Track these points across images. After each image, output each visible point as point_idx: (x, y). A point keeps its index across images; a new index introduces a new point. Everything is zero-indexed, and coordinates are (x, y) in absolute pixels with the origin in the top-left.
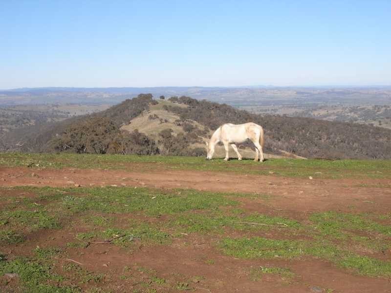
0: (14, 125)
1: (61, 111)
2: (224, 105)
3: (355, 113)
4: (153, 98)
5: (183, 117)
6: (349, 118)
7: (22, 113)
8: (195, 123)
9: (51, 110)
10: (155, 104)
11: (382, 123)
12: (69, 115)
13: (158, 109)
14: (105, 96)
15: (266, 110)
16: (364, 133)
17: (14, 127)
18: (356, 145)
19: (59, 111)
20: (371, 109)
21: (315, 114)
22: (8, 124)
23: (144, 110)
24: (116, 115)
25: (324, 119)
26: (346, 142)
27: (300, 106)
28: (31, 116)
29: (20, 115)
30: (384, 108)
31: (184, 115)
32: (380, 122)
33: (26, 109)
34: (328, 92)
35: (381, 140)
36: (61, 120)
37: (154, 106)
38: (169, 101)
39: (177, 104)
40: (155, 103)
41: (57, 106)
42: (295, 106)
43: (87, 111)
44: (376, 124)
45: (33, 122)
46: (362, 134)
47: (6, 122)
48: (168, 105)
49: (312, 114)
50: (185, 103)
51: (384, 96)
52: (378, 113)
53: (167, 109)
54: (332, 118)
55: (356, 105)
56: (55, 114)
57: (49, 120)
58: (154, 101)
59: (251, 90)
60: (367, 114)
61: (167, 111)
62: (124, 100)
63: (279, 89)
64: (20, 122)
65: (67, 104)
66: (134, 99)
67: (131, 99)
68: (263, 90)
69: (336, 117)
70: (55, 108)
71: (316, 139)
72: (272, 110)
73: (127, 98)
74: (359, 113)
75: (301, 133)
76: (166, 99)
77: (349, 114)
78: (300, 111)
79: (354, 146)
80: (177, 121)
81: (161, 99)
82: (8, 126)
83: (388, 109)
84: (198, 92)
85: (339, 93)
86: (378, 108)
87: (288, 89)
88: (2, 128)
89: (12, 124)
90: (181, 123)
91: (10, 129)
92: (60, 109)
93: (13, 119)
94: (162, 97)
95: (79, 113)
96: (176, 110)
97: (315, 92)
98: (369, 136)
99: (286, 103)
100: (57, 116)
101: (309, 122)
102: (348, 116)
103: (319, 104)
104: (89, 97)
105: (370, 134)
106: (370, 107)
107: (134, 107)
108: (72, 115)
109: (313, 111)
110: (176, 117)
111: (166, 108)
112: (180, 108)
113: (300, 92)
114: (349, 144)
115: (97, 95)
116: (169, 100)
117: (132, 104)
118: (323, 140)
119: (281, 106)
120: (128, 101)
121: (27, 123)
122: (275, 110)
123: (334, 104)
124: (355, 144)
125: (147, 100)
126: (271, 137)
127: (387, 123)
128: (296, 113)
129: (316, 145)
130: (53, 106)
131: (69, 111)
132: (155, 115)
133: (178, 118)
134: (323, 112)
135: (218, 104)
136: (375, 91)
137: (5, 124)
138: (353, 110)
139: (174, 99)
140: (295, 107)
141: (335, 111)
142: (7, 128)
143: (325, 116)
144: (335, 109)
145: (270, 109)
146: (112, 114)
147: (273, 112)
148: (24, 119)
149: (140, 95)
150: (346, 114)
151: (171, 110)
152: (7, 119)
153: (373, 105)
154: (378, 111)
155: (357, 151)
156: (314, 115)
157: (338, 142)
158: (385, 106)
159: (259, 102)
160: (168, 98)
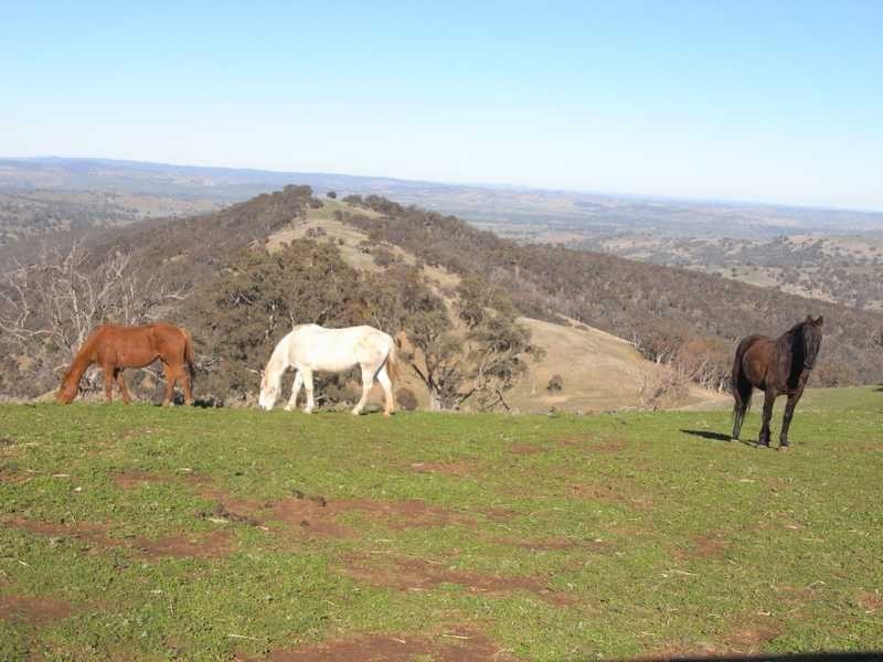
0: (29, 228)
1: (121, 206)
2: (452, 218)
3: (687, 250)
4: (313, 196)
5: (375, 237)
6: (673, 258)
7: (45, 205)
8: (397, 250)
9: (101, 203)
10: (317, 207)
11: (738, 273)
12: (136, 215)
13: (324, 217)
14: (207, 183)
15: (516, 233)
16: (712, 290)
17: (28, 231)
18: (697, 313)
19: (117, 207)
20: (717, 244)
21: (611, 246)
22: (18, 225)
23: (295, 216)
24: (239, 222)
25: (628, 257)
26: (679, 306)
27: (581, 230)
28: (61, 211)
29: (43, 209)
30: (741, 245)
31: (375, 232)
32: (734, 270)
33: (52, 198)
34: (636, 207)
35: (744, 307)
36: (121, 224)
37: (315, 210)
38: (346, 204)
39: (359, 210)
40: (317, 204)
41: (114, 196)
42: (571, 227)
43: (172, 209)
44: (726, 274)
45: (66, 224)
46: (710, 293)
47: (14, 222)
48: (343, 211)
49: (604, 246)
50: (376, 210)
51: (741, 222)
52: (730, 252)
53: (340, 219)
54: (643, 256)
55: (688, 236)
56: (109, 211)
57: (98, 223)
58: (317, 201)
59: (490, 193)
60: (709, 254)
61: (340, 223)
62: (256, 195)
63: (542, 194)
64: (42, 223)
65: (134, 195)
66: (276, 194)
67: (270, 193)
68: (513, 194)
69: (649, 254)
70: (110, 200)
71: (622, 296)
72: (529, 233)
73: (263, 192)
74: (693, 250)
75: (593, 282)
76: (339, 199)
77: (674, 251)
78: (580, 238)
79: (693, 315)
80: (363, 243)
81: (329, 199)
82: (18, 229)
83: (748, 246)
84: (388, 189)
85: (653, 209)
86: (730, 244)
87: (559, 194)
88: (6, 232)
89: (24, 226)
90: (371, 248)
91: (22, 235)
92: (119, 201)
93: (29, 216)
94: (332, 195)
95: (156, 213)
96: (359, 222)
97: (611, 206)
98: (721, 296)
99: (556, 222)
100: (113, 217)
101: (609, 262)
102: (673, 254)
103: (616, 227)
104: (176, 182)
105: (724, 294)
106: (715, 242)
107: (275, 210)
108: (142, 215)
109: (607, 241)
110: (360, 235)
111: (339, 216)
112: (367, 218)
113: (583, 202)
114: (684, 309)
115: (192, 181)
116: (345, 200)
117: (272, 203)
118: (635, 300)
119: (545, 226)
120: (264, 196)
121: (55, 225)
122: (534, 234)
123: (646, 230)
124: (695, 311)
125: (301, 198)
126: (540, 286)
127: (746, 274)
128: (574, 241)
129: (624, 309)
130: (107, 195)
131: (138, 208)
132: (319, 229)
133: (365, 238)
134: (624, 244)
135: (439, 216)
136: (724, 211)
137: (12, 224)
138: (683, 244)
139: (353, 200)
140: (572, 231)
141: (648, 244)
142: (16, 233)
143: (628, 252)
144: (647, 240)
145: (525, 231)
146: (232, 220)
147: (529, 236)
148: (50, 217)
149: (289, 187)
150: (669, 251)
151: (349, 221)
152: (15, 215)
153: (720, 238)
154: (730, 249)
155: (698, 324)
156: (608, 248)
157: (664, 305)
158: (743, 241)
159: (505, 215)
160: (342, 197)
